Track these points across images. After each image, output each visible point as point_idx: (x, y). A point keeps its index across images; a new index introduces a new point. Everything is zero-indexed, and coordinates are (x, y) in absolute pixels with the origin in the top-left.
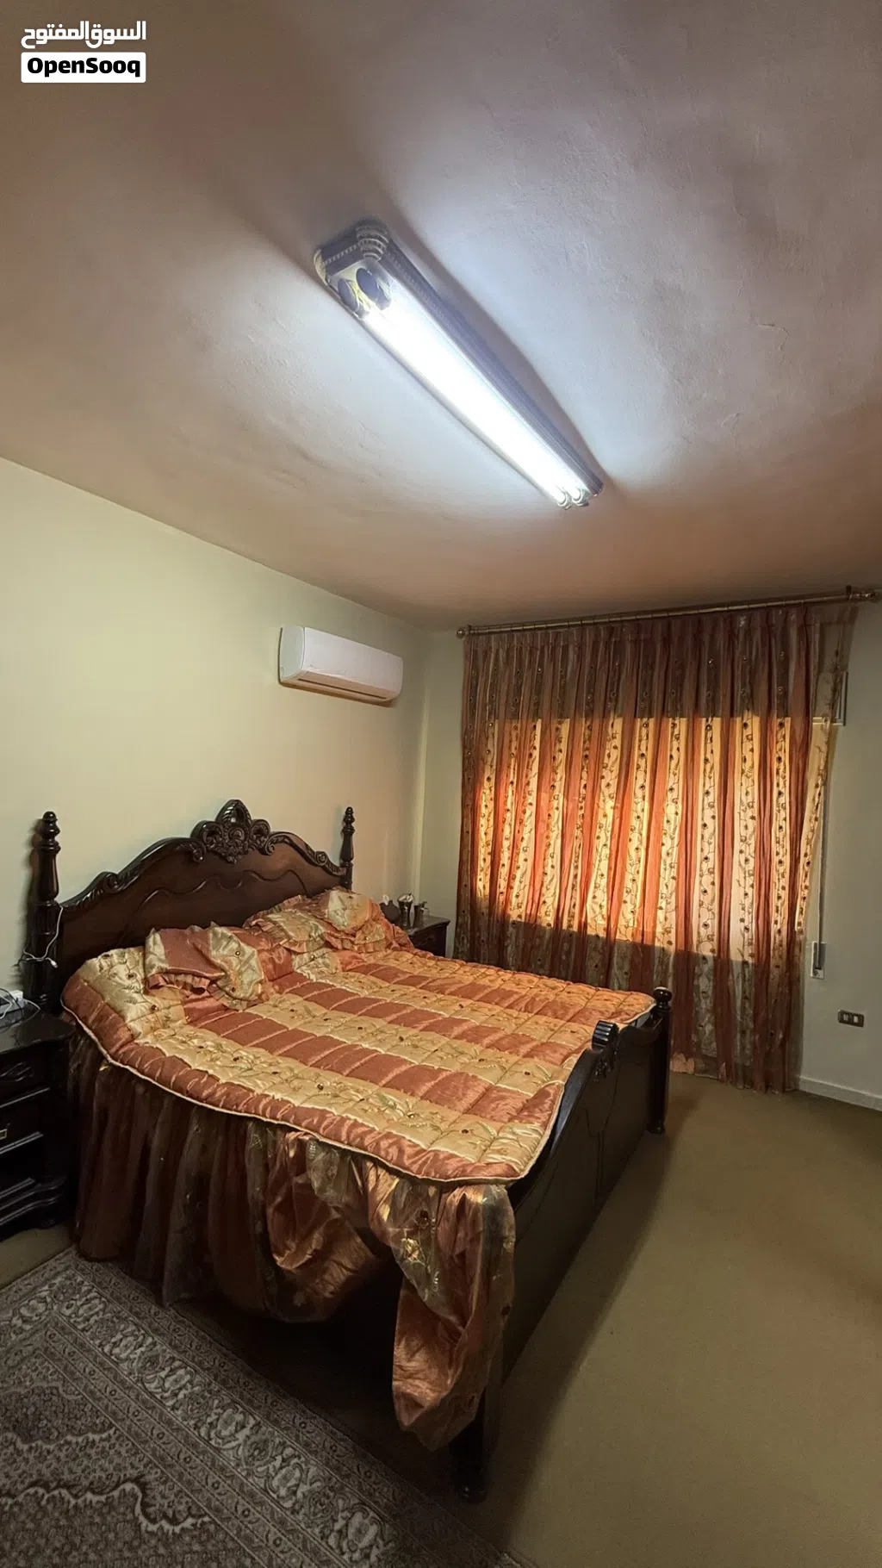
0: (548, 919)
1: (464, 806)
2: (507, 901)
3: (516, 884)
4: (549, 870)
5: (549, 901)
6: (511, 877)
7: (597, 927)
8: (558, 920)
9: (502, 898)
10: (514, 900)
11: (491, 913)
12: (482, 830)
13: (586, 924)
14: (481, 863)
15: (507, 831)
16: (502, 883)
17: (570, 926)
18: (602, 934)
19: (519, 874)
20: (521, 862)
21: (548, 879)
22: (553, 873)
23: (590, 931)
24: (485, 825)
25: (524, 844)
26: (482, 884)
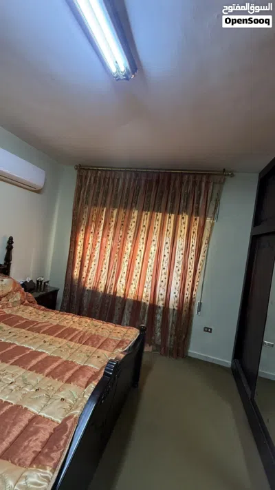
0: (101, 289)
1: (71, 240)
2: (86, 282)
3: (90, 274)
4: (104, 269)
5: (103, 282)
6: (88, 271)
7: (120, 293)
8: (105, 290)
9: (84, 280)
10: (88, 281)
11: (78, 286)
12: (78, 251)
13: (116, 292)
14: (76, 265)
15: (88, 252)
16: (84, 274)
17: (110, 292)
18: (122, 296)
19: (91, 270)
20: (93, 266)
21: (103, 273)
22: (105, 271)
23: (118, 295)
24: (79, 249)
25: (94, 258)
26: (76, 273)
